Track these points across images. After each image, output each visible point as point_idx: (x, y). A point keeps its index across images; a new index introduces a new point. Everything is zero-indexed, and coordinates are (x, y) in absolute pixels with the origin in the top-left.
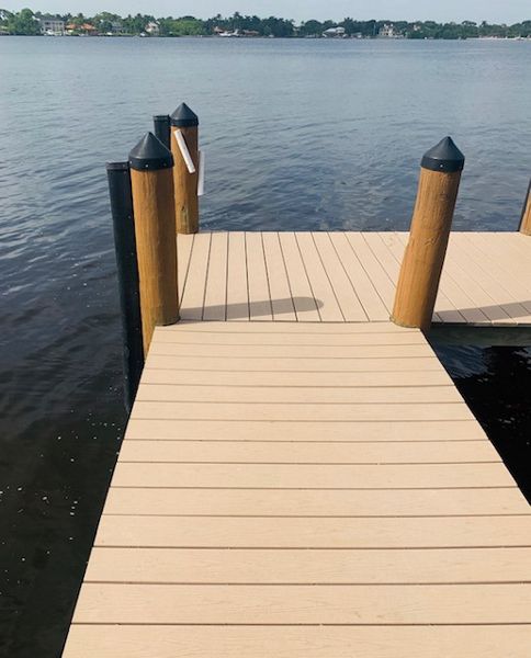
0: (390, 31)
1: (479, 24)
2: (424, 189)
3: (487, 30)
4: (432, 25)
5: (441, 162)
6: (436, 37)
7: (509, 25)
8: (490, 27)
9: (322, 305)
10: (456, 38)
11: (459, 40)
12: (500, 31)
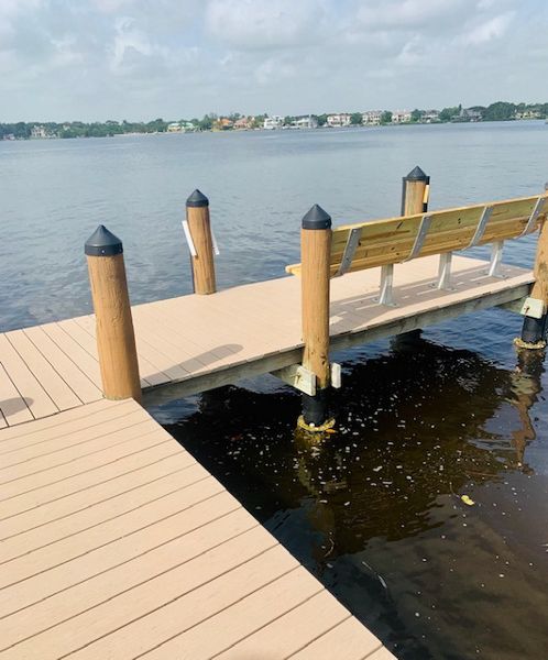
0: (42, 132)
1: (121, 123)
2: (95, 275)
3: (129, 127)
4: (81, 125)
5: (103, 248)
6: (87, 135)
7: (146, 122)
8: (131, 125)
9: (32, 401)
10: (105, 135)
11: (108, 138)
12: (141, 128)
